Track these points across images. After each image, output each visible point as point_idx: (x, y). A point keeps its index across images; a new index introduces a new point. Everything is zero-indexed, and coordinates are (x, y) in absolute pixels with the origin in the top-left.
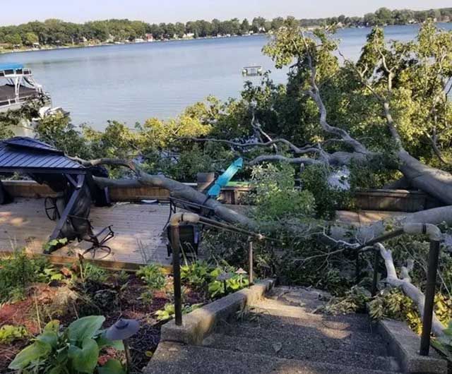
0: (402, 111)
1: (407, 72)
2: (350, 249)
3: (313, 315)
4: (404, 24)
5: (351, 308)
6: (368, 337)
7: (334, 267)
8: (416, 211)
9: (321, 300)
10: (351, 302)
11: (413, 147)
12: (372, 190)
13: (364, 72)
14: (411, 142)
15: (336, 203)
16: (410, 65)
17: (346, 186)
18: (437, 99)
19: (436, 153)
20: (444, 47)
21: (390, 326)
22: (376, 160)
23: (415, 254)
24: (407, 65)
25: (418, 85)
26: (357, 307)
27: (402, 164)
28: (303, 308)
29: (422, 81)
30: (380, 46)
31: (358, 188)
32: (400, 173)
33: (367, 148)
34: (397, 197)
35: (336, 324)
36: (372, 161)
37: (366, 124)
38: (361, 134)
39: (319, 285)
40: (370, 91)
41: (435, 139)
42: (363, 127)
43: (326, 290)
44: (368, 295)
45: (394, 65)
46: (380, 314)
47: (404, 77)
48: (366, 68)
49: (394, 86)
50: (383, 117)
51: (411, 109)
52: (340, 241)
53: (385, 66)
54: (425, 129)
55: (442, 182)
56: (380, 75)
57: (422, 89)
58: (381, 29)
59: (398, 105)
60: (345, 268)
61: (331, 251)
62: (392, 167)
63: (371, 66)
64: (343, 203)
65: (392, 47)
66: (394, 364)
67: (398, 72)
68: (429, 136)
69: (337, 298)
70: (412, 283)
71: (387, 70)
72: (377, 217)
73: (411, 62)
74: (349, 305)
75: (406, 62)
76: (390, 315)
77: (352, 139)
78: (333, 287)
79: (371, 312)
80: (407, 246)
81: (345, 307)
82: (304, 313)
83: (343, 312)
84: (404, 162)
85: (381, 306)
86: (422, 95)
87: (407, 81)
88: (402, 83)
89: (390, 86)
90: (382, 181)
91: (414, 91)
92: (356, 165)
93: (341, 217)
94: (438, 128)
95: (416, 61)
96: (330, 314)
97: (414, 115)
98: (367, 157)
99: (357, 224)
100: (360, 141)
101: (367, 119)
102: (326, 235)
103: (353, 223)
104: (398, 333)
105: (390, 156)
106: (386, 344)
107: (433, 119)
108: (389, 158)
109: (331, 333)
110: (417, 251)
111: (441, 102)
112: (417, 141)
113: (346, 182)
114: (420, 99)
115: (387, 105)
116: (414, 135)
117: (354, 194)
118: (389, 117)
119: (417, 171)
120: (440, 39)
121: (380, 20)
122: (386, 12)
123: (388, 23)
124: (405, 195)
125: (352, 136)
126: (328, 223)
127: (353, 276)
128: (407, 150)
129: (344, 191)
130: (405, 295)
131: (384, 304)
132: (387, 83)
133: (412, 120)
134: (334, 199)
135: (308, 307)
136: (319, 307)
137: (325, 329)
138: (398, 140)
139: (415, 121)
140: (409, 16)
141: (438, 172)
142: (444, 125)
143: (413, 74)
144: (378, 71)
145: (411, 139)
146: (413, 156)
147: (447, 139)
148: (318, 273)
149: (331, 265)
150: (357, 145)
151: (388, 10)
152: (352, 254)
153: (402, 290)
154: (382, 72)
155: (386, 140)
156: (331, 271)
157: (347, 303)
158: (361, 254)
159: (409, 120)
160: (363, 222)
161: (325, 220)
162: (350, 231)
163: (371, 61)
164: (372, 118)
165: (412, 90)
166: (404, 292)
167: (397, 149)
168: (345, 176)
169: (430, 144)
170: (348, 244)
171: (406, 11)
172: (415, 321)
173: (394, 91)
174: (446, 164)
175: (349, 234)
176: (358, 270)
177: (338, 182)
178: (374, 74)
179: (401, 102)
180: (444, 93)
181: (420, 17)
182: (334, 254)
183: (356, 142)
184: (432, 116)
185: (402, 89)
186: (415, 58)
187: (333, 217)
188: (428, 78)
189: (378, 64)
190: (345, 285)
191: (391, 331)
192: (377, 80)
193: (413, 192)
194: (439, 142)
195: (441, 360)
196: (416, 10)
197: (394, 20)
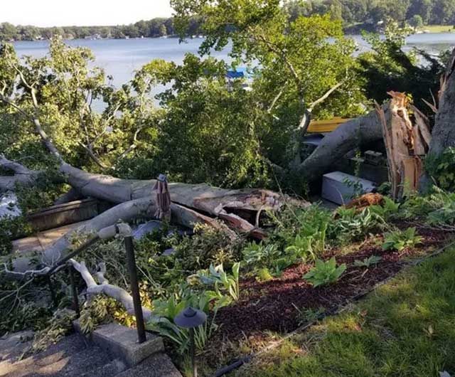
0: (54, 126)
1: (48, 87)
2: (39, 276)
3: (21, 361)
4: (32, 40)
5: (60, 334)
6: (86, 354)
7: (27, 301)
8: (93, 217)
9: (24, 342)
10: (58, 328)
11: (73, 158)
12: (45, 209)
13: (4, 89)
14: (69, 154)
15: (10, 234)
16: (49, 81)
17: (17, 212)
18: (82, 111)
19: (94, 160)
20: (76, 62)
21: (104, 333)
22: (41, 178)
23: (104, 256)
24: (46, 80)
25: (62, 100)
26: (66, 330)
27: (68, 176)
28: (6, 361)
29: (65, 95)
30: (14, 62)
31: (31, 211)
32: (68, 186)
33: (28, 167)
34: (72, 209)
35: (51, 358)
36: (37, 180)
37: (20, 143)
38: (18, 155)
39: (16, 327)
40: (15, 109)
41: (91, 148)
42: (18, 147)
43: (25, 329)
44: (72, 314)
45: (33, 81)
46: (91, 325)
47: (46, 92)
48: (5, 85)
49: (39, 102)
50: (36, 134)
51: (61, 123)
52: (27, 271)
53: (25, 82)
54: (80, 140)
55: (107, 185)
56: (21, 92)
57: (66, 102)
58: (11, 45)
59: (48, 120)
60: (39, 297)
61: (19, 286)
62: (59, 182)
63: (9, 83)
64: (19, 231)
65: (26, 63)
66: (120, 365)
67: (39, 87)
68: (84, 146)
69: (42, 332)
70: (110, 283)
71: (28, 86)
72: (56, 234)
73: (50, 77)
74: (57, 332)
75: (44, 78)
76: (100, 322)
77: (9, 162)
78: (32, 322)
79: (82, 329)
80: (96, 252)
81: (54, 336)
82: (11, 365)
83: (52, 342)
84: (69, 175)
85: (90, 318)
86: (68, 109)
87: (51, 96)
88: (46, 98)
89: (36, 102)
90: (53, 198)
91: (60, 105)
92: (22, 188)
93: (20, 246)
94: (91, 138)
95: (55, 77)
96: (39, 351)
97: (66, 128)
98: (32, 176)
99: (39, 248)
100: (19, 162)
101: (20, 138)
102: (9, 272)
103: (35, 248)
104: (113, 334)
105: (54, 171)
106: (106, 351)
107: (84, 130)
108: (54, 174)
109: (48, 369)
110: (105, 253)
111: (87, 114)
112: (76, 153)
113: (15, 207)
114: (67, 113)
115: (37, 122)
116: (71, 147)
117: (28, 219)
118: (43, 133)
119: (83, 180)
120: (70, 55)
121: (5, 35)
122: (9, 27)
123: (15, 38)
124: (78, 206)
125: (9, 158)
126: (7, 257)
127: (49, 303)
128: (69, 163)
129: (17, 218)
130: (109, 298)
131: (93, 315)
132: (32, 99)
133: (65, 133)
134: (7, 229)
135: (12, 357)
136: (25, 350)
137: (41, 369)
138: (57, 154)
139: (68, 133)
140: (34, 32)
141: (101, 177)
142: (94, 133)
143: (55, 89)
144: (18, 88)
145: (69, 151)
146: (75, 166)
147: (100, 147)
148: (11, 315)
149: (24, 300)
150: (17, 167)
151: (12, 25)
152: (42, 280)
153: (104, 294)
154: (23, 89)
155: (46, 157)
156: (25, 307)
157: (54, 331)
158: (52, 276)
159: (63, 134)
160: (45, 244)
161: (4, 255)
162: (35, 257)
163: (8, 78)
164: (25, 136)
165: (58, 104)
166: (107, 295)
167: (59, 163)
168: (13, 202)
169: (87, 153)
170: (36, 271)
171: (31, 28)
172: (123, 316)
173: (41, 107)
174: (107, 168)
175: (34, 262)
176: (53, 294)
177: (7, 210)
178: (15, 91)
179: (51, 116)
180: (87, 105)
181: (46, 34)
182: (23, 288)
183: (15, 164)
184: (82, 127)
185: (47, 104)
186: (52, 73)
187: (10, 249)
188: (70, 92)
189: (17, 80)
190: (44, 314)
191: (108, 336)
192: (20, 97)
193: (85, 200)
194: (94, 150)
195: (156, 339)
196: (41, 27)
197: (20, 36)
